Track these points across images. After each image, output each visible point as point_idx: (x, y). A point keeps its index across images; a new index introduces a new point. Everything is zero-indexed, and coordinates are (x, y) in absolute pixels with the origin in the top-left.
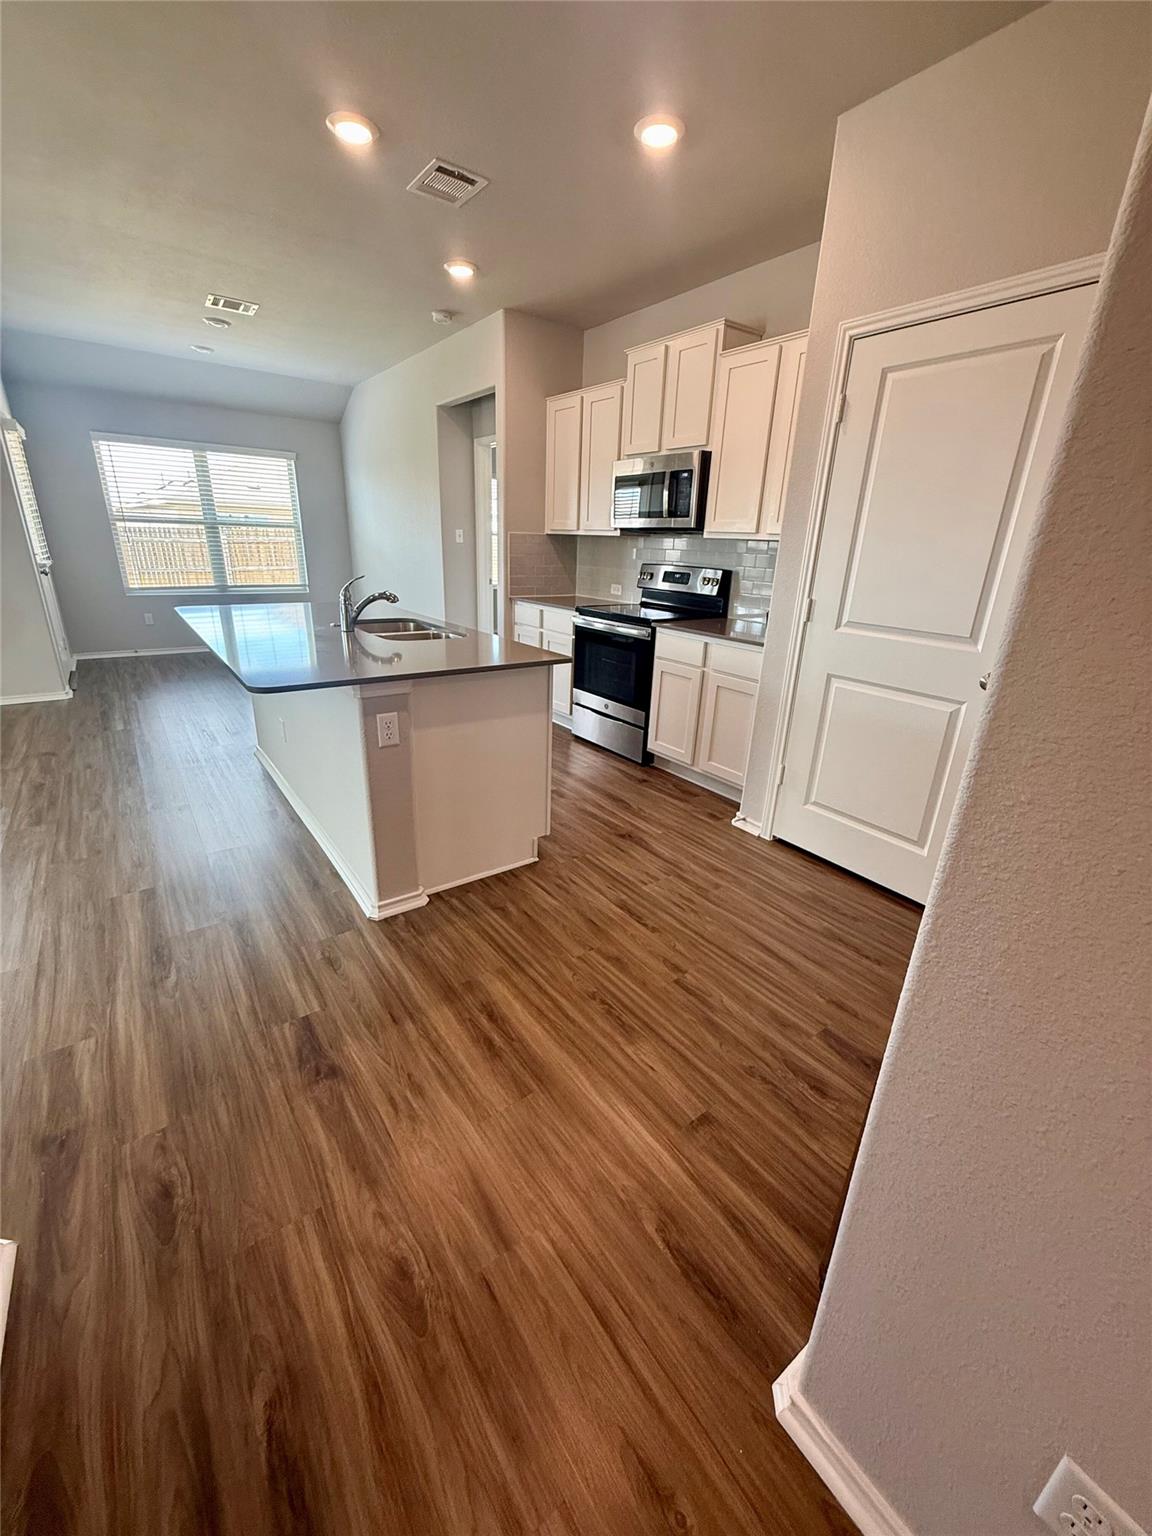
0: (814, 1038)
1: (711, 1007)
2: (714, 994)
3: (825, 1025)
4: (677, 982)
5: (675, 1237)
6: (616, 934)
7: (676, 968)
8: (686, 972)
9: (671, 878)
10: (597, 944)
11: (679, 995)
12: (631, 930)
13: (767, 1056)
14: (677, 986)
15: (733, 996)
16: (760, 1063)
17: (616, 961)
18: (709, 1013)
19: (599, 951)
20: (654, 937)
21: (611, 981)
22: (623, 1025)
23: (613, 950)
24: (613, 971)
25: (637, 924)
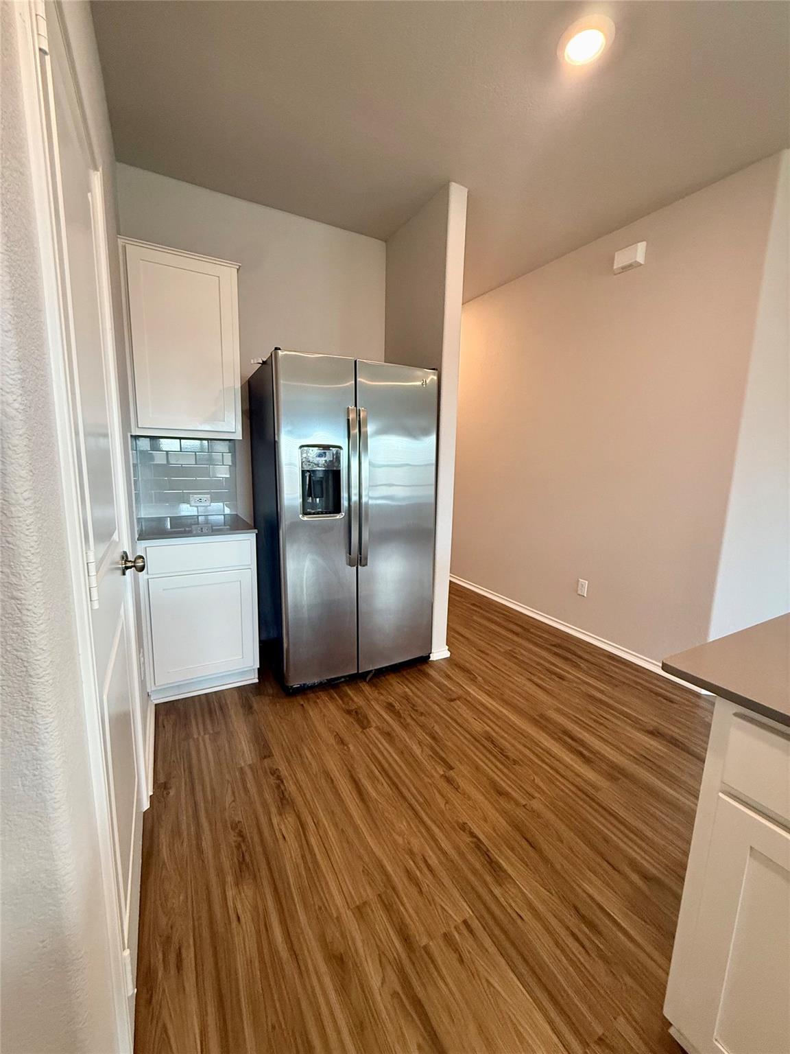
0: (374, 725)
1: (432, 748)
2: (427, 758)
3: (362, 732)
4: (451, 768)
5: (472, 676)
6: (502, 823)
7: (449, 781)
8: (442, 776)
9: (424, 941)
10: (520, 813)
11: (452, 760)
12: (487, 829)
13: (409, 720)
14: (452, 764)
15: (413, 755)
16: (415, 717)
17: (501, 793)
18: (434, 744)
19: (517, 803)
20: (464, 818)
21: (502, 772)
22: (493, 742)
23: (503, 802)
24: (504, 784)
25: (482, 837)
